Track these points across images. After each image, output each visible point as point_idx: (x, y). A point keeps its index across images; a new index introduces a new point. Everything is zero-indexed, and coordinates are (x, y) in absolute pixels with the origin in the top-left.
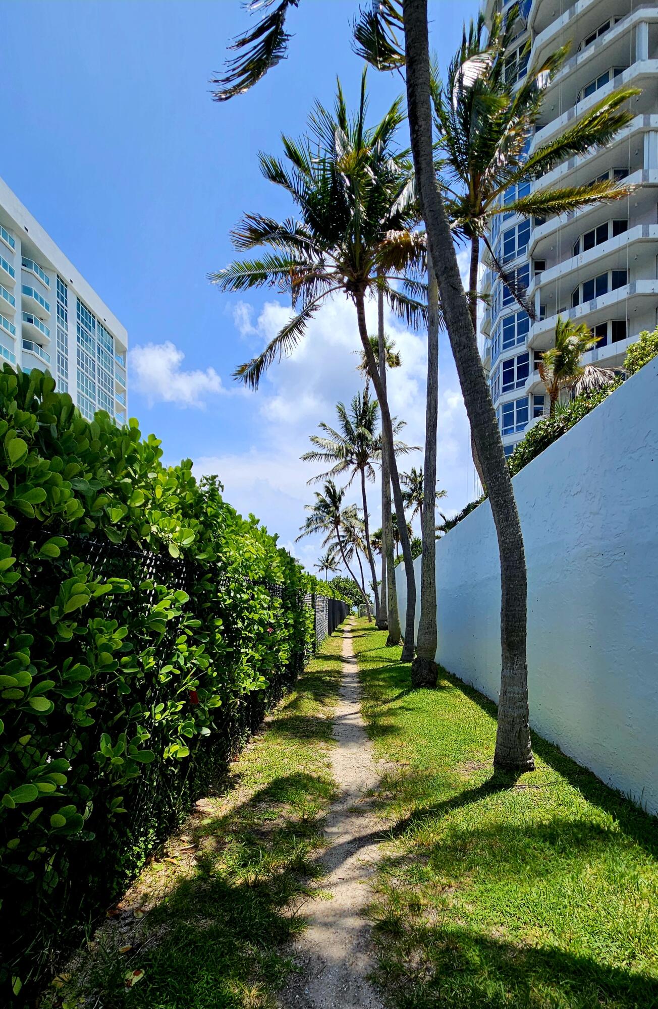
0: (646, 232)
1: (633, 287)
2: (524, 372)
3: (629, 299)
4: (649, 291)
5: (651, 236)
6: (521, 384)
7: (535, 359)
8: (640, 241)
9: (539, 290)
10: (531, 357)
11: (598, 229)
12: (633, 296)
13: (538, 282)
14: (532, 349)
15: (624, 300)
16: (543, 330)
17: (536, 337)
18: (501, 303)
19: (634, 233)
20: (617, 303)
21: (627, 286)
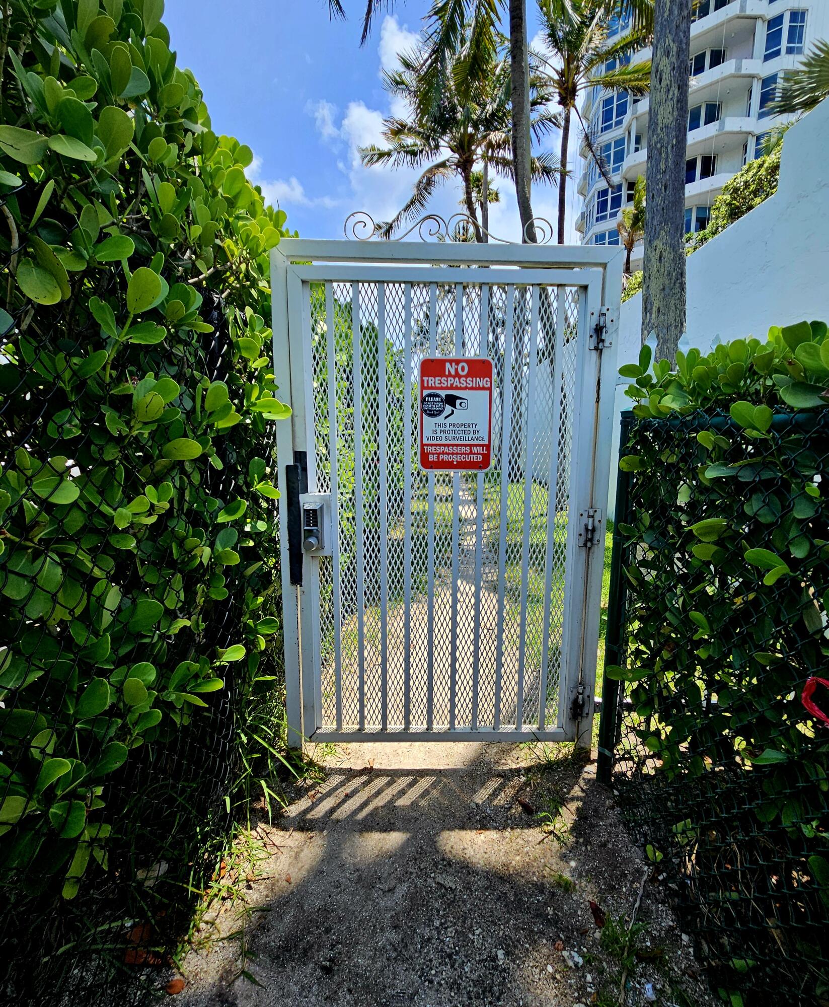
0: (739, 68)
1: (722, 126)
2: (616, 202)
3: (717, 136)
4: (737, 129)
5: (743, 72)
6: (614, 215)
7: (629, 189)
8: (733, 76)
9: (635, 120)
10: (624, 188)
11: (696, 57)
12: (722, 133)
13: (635, 111)
14: (626, 180)
15: (712, 138)
16: (637, 162)
17: (630, 168)
18: (600, 129)
19: (727, 68)
20: (705, 140)
21: (716, 123)
